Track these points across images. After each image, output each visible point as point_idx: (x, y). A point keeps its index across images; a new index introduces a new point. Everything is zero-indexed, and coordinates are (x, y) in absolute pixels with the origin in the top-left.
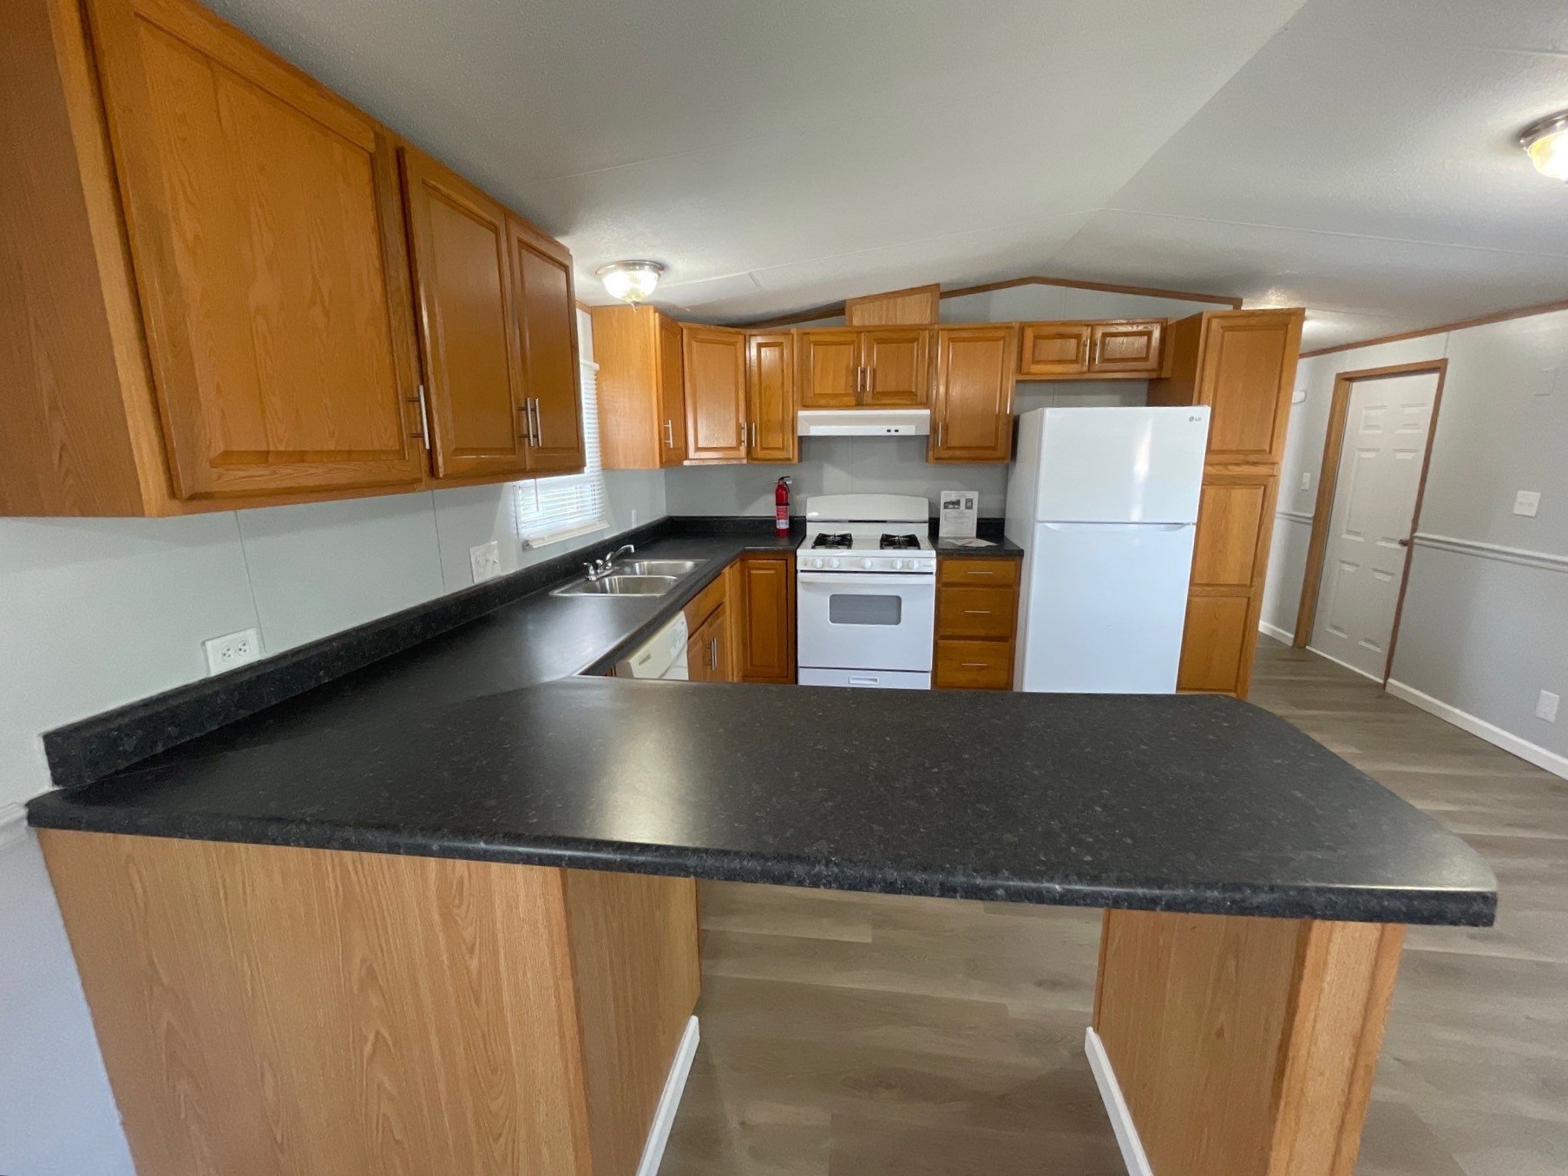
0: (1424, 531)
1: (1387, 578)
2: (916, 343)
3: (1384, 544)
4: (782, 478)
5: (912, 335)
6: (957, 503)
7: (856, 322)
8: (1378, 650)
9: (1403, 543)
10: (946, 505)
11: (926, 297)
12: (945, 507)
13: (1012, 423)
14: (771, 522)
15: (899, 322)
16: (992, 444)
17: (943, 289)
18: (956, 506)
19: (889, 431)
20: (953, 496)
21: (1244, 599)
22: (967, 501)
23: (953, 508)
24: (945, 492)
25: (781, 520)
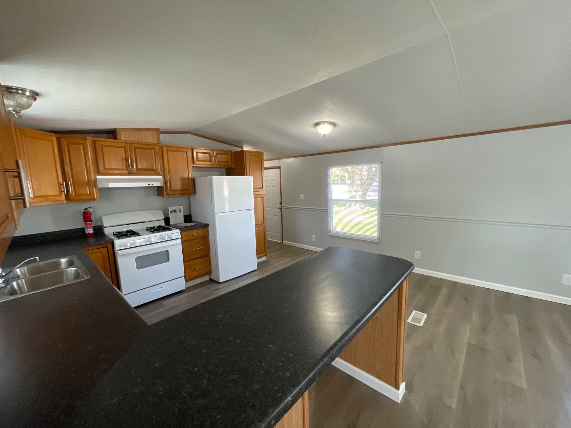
0: (283, 205)
1: (277, 217)
2: (153, 150)
3: (274, 209)
4: (86, 209)
5: (151, 147)
6: (175, 211)
7: (123, 138)
8: (278, 235)
9: (279, 208)
10: (171, 212)
11: (154, 133)
12: (171, 213)
13: (193, 181)
14: (83, 230)
15: (143, 141)
16: (187, 188)
17: (161, 131)
18: (175, 212)
19: (149, 185)
20: (173, 208)
21: (263, 227)
22: (179, 209)
23: (174, 213)
24: (170, 207)
25: (89, 228)
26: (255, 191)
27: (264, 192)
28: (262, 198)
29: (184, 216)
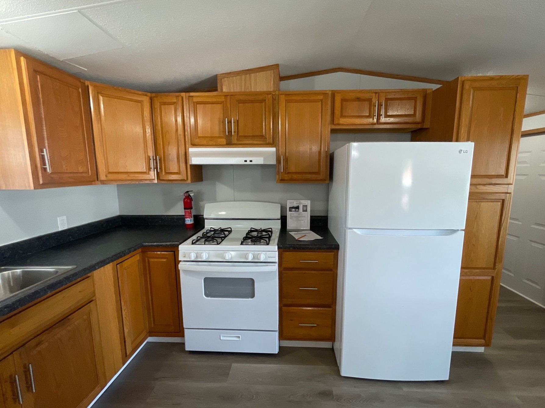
2: (264, 103)
4: (187, 192)
5: (261, 98)
7: (225, 90)
10: (291, 208)
11: (270, 73)
12: (290, 211)
13: (329, 157)
14: (181, 219)
15: (253, 90)
16: (317, 171)
18: (297, 210)
19: (246, 161)
20: (295, 203)
21: (490, 278)
22: (304, 206)
23: (295, 211)
24: (288, 201)
25: (188, 218)
26: (474, 182)
27: (511, 189)
28: (499, 204)
29: (311, 217)
